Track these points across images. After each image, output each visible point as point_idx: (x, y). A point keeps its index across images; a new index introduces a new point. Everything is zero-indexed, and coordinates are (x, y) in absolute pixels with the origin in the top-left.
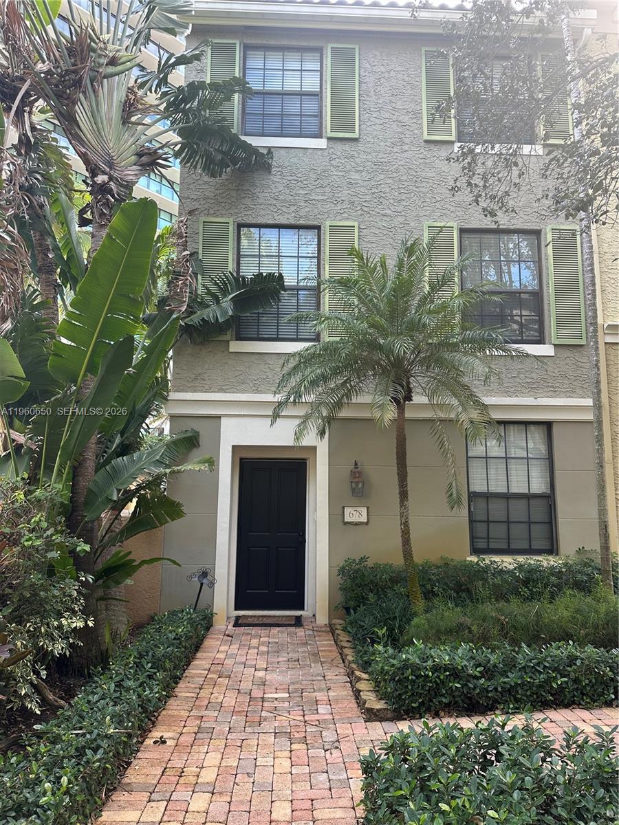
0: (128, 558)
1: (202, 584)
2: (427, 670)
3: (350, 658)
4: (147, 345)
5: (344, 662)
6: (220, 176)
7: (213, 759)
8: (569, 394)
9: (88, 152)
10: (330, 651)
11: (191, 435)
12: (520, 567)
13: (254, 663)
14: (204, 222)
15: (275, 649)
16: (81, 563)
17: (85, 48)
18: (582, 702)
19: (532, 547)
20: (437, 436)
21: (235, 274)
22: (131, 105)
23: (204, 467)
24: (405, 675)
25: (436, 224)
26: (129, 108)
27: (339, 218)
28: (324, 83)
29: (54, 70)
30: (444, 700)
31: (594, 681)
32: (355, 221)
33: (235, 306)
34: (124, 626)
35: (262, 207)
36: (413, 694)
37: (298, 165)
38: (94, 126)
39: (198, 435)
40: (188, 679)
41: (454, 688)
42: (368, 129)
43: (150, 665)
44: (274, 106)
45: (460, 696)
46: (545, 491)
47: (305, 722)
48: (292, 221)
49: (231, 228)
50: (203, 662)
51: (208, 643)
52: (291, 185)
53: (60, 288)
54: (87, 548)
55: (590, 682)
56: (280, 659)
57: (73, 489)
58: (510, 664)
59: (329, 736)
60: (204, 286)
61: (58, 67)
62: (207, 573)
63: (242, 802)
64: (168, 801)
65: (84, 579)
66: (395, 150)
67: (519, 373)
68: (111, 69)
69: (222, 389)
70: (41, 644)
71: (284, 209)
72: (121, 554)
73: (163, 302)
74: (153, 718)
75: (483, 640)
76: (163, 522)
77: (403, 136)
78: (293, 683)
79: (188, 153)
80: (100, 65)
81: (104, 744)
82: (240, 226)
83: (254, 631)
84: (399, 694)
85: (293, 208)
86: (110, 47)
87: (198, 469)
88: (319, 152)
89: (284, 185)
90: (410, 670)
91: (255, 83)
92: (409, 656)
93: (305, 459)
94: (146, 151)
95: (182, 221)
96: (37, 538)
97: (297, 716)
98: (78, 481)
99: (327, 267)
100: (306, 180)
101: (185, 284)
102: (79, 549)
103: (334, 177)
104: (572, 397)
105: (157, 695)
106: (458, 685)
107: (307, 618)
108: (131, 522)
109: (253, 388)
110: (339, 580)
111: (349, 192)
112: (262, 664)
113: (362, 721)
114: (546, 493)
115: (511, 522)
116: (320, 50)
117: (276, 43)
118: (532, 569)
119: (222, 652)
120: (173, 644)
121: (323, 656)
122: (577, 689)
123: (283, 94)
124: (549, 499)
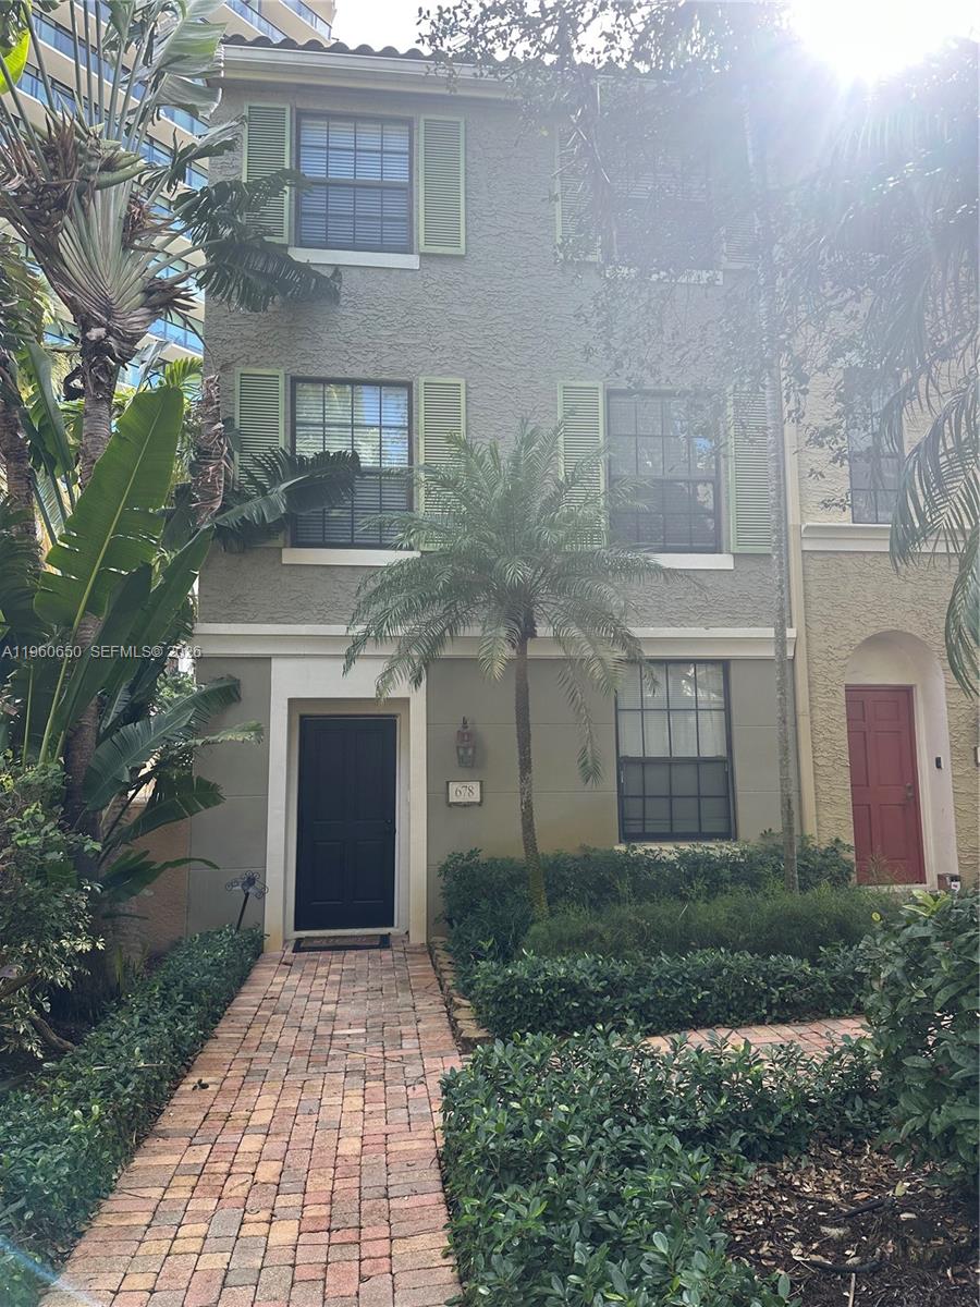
0: (145, 860)
1: (247, 895)
2: (537, 986)
3: (450, 983)
5: (442, 989)
6: (265, 309)
7: (267, 1101)
8: (752, 622)
9: (76, 296)
10: (426, 977)
11: (227, 684)
12: (683, 858)
13: (321, 995)
14: (242, 375)
15: (350, 978)
17: (70, 150)
18: (728, 1021)
19: (703, 830)
20: (567, 685)
21: (288, 452)
22: (135, 223)
23: (249, 737)
24: (510, 994)
25: (574, 384)
26: (133, 228)
27: (438, 371)
28: (415, 172)
29: (27, 186)
30: (558, 1023)
31: (743, 993)
32: (461, 376)
33: (289, 498)
34: (138, 955)
35: (327, 353)
36: (519, 1018)
37: (378, 293)
38: (84, 258)
39: (239, 685)
40: (232, 1018)
41: (571, 1007)
42: (480, 242)
43: (181, 996)
44: (341, 203)
45: (579, 1018)
46: (719, 754)
47: (385, 1058)
48: (371, 375)
49: (281, 384)
50: (252, 997)
51: (257, 974)
52: (368, 322)
54: (98, 847)
55: (738, 994)
56: (357, 989)
57: (68, 768)
58: (642, 979)
59: (413, 1071)
60: (242, 468)
61: (32, 181)
62: (254, 879)
63: (303, 1141)
64: (213, 1144)
65: (89, 888)
66: (517, 274)
67: (686, 594)
68: (106, 177)
69: (272, 618)
70: (39, 971)
71: (359, 357)
72: (132, 856)
73: (184, 492)
74: (187, 1063)
75: (617, 950)
76: (194, 810)
77: (528, 253)
78: (372, 1017)
79: (214, 280)
80: (91, 171)
81: (135, 1078)
82: (295, 381)
83: (322, 956)
84: (503, 1018)
85: (372, 356)
86: (104, 142)
87: (241, 739)
88: (409, 274)
89: (359, 322)
90: (516, 988)
91: (313, 168)
92: (516, 971)
93: (394, 716)
94: (158, 286)
95: (211, 381)
96: (33, 835)
97: (375, 1051)
98: (73, 756)
99: (422, 442)
100: (389, 315)
101: (217, 470)
102: (86, 848)
103: (431, 311)
104: (757, 626)
105: (192, 1034)
106: (576, 1005)
107: (398, 937)
108: (149, 812)
109: (318, 617)
110: (441, 882)
111: (453, 334)
112: (332, 995)
113: (457, 1053)
114: (721, 757)
115: (676, 797)
116: (409, 122)
117: (344, 110)
118: (699, 860)
119: (277, 984)
120: (210, 972)
121: (415, 984)
122: (724, 1004)
123: (355, 186)
124: (725, 764)
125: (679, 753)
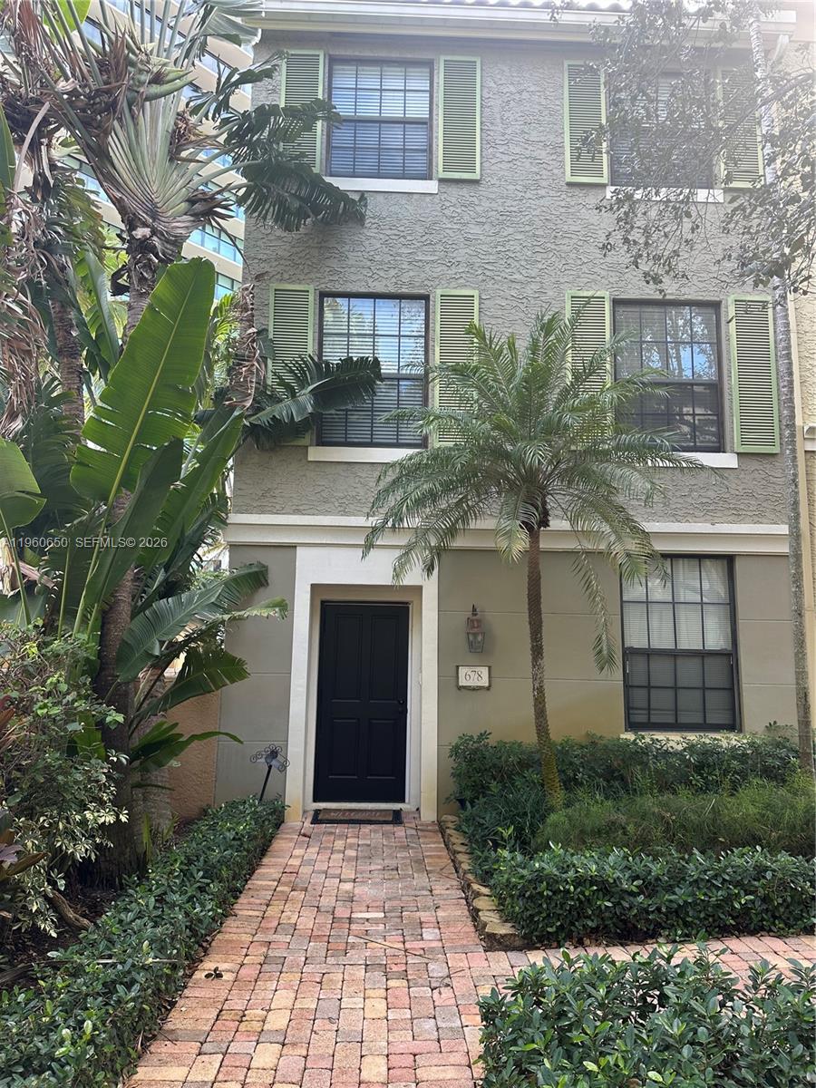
0: (173, 732)
1: (270, 767)
2: (567, 883)
3: (465, 866)
4: (199, 451)
5: (457, 872)
6: (297, 230)
7: (284, 998)
8: (756, 519)
9: (124, 197)
10: (439, 857)
11: (256, 569)
12: (691, 748)
13: (338, 872)
14: (276, 290)
15: (366, 854)
16: (111, 738)
17: (121, 61)
18: (773, 928)
19: (707, 722)
20: (582, 573)
21: (316, 359)
22: (181, 136)
23: (274, 613)
24: (539, 890)
25: (581, 294)
26: (179, 139)
27: (453, 284)
28: (435, 107)
29: (80, 90)
30: (590, 923)
31: (789, 899)
32: (474, 289)
33: (316, 401)
34: (167, 822)
35: (352, 270)
36: (548, 915)
37: (400, 215)
38: (133, 163)
39: (267, 570)
40: (251, 893)
41: (603, 907)
42: (493, 168)
43: (201, 873)
44: (369, 137)
45: (611, 919)
46: (724, 647)
47: (406, 951)
48: (392, 289)
49: (311, 298)
50: (271, 870)
51: (278, 844)
52: (391, 241)
53: (87, 377)
54: (120, 718)
55: (784, 901)
56: (373, 867)
57: (102, 641)
58: (678, 877)
59: (437, 969)
60: (275, 374)
61: (85, 86)
62: (276, 753)
63: (322, 1057)
64: (224, 1054)
65: (115, 759)
66: (528, 195)
67: (691, 491)
68: (155, 89)
69: (299, 510)
70: (59, 844)
71: (382, 273)
72: (165, 727)
73: (221, 394)
74: (204, 944)
75: (641, 844)
76: (220, 685)
77: (538, 177)
78: (390, 899)
79: (255, 199)
80: (141, 83)
81: (141, 977)
82: (323, 295)
83: (339, 829)
84: (531, 915)
85: (392, 272)
86: (154, 59)
87: (266, 615)
88: (428, 199)
89: (382, 241)
90: (545, 883)
91: (344, 107)
92: (543, 865)
93: (407, 603)
94: (200, 196)
95: (247, 289)
96: (55, 704)
97: (394, 942)
98: (109, 629)
99: (437, 349)
100: (410, 234)
101: (250, 371)
102: (108, 719)
103: (447, 231)
104: (761, 523)
105: (210, 913)
106: (609, 904)
107: (409, 813)
108: (177, 686)
109: (339, 509)
110: (451, 763)
111: (468, 251)
112: (348, 873)
113: (481, 950)
114: (726, 649)
115: (680, 688)
116: (430, 64)
117: (372, 55)
118: (707, 750)
119: (297, 857)
120: (231, 846)
121: (430, 864)
122: (767, 910)
123: (381, 122)
124: (730, 658)
125: (685, 644)
